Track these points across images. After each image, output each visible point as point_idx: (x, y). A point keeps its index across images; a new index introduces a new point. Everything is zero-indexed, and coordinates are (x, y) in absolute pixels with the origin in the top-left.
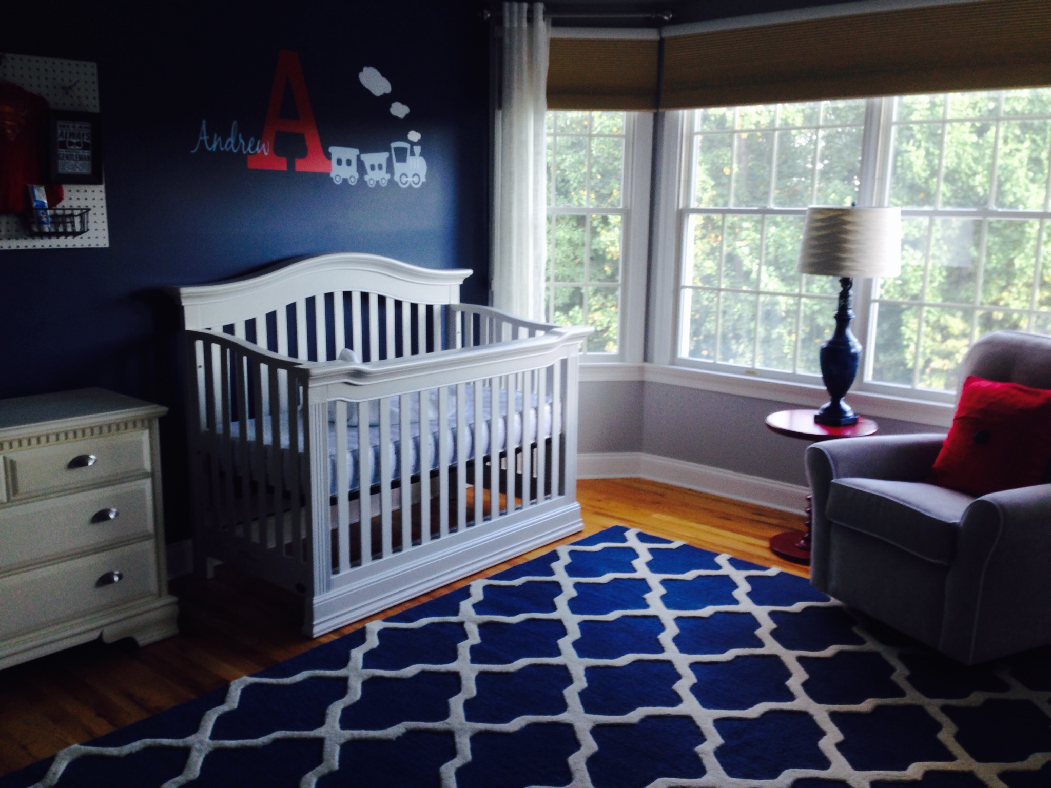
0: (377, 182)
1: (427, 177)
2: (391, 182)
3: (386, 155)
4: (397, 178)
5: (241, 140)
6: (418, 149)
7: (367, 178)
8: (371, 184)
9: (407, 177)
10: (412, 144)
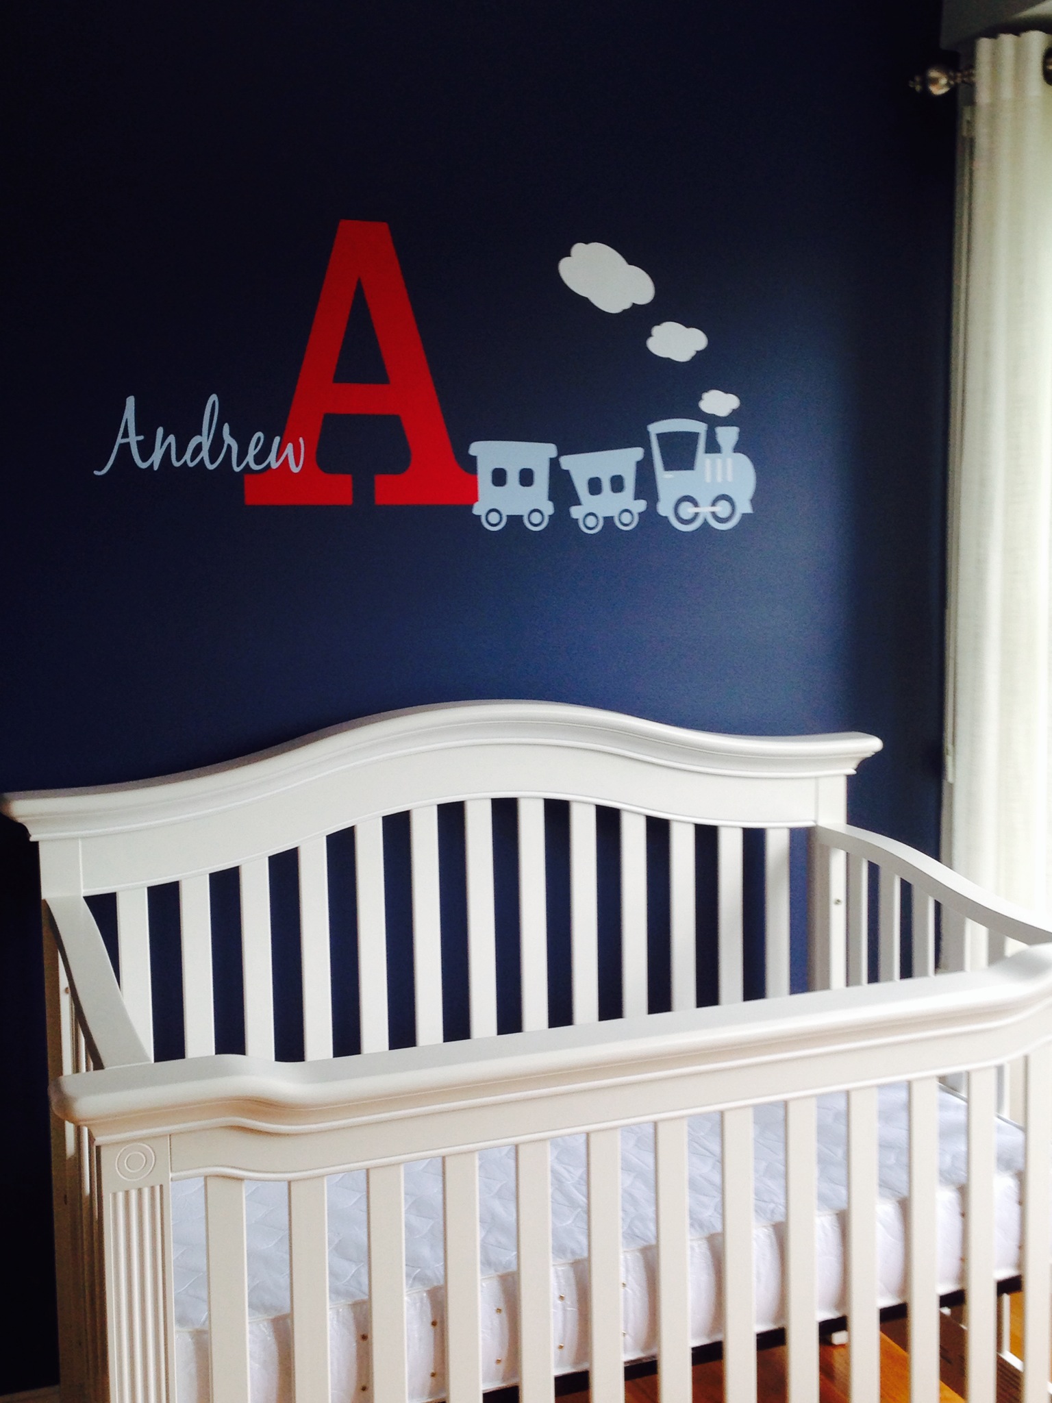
0: (609, 521)
1: (754, 501)
2: (650, 518)
3: (637, 453)
4: (665, 509)
5: (228, 439)
6: (728, 436)
7: (576, 512)
8: (591, 526)
9: (696, 504)
10: (713, 422)
